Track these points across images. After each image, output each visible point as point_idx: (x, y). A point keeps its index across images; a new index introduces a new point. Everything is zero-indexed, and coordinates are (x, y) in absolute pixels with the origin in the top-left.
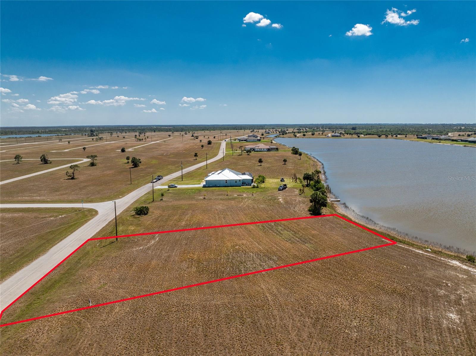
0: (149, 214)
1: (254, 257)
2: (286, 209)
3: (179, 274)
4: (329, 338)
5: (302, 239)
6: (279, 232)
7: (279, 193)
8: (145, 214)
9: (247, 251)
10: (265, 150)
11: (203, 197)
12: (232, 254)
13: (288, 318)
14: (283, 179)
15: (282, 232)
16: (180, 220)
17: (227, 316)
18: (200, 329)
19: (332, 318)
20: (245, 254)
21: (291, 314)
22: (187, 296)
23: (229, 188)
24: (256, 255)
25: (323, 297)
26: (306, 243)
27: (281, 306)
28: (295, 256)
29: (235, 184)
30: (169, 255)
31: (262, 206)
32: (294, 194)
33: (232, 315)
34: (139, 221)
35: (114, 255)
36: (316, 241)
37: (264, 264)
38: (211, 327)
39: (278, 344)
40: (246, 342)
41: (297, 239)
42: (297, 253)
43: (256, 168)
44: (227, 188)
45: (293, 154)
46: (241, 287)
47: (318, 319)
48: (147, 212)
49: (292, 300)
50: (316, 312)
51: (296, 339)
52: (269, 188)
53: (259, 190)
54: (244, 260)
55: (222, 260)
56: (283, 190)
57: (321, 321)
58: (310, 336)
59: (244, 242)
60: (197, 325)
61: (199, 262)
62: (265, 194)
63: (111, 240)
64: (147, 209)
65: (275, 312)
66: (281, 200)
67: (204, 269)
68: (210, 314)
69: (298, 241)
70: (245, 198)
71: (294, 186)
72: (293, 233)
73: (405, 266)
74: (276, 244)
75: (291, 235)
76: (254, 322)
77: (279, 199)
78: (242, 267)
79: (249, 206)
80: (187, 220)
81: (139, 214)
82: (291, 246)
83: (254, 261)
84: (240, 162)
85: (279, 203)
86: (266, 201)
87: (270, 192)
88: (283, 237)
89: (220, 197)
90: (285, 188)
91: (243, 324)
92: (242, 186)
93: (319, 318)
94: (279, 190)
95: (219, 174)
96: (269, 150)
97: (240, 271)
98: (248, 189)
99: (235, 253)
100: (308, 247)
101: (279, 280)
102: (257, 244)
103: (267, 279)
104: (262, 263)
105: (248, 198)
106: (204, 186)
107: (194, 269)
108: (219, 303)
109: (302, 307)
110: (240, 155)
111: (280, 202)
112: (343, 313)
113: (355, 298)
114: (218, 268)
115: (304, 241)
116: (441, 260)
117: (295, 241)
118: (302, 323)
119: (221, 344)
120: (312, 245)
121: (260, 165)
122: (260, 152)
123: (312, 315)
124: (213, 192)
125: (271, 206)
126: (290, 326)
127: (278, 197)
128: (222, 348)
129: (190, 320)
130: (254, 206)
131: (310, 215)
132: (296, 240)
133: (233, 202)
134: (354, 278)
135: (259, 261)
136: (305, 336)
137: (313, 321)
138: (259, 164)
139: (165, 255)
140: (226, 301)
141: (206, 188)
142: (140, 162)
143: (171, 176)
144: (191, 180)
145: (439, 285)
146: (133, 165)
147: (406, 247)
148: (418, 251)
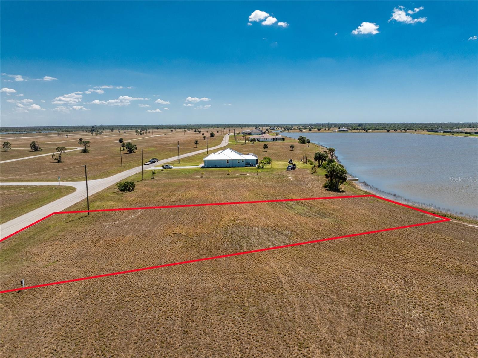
0: (135, 191)
1: (260, 231)
2: (297, 185)
3: (159, 251)
4: (381, 337)
5: (321, 213)
6: (291, 207)
7: (287, 172)
8: (130, 191)
9: (251, 225)
10: (270, 140)
11: (201, 176)
12: (231, 228)
13: (312, 306)
14: (291, 161)
15: (294, 207)
16: (170, 196)
17: (220, 304)
18: (178, 323)
19: (379, 306)
20: (248, 229)
21: (316, 301)
22: (164, 276)
24: (263, 230)
25: (360, 278)
26: (325, 217)
27: (300, 289)
28: (313, 231)
29: (238, 165)
30: (150, 229)
31: (268, 183)
32: (305, 173)
33: (227, 302)
34: (122, 196)
35: (79, 229)
36: (338, 215)
37: (273, 239)
38: (194, 318)
39: (300, 345)
40: (249, 343)
41: (314, 213)
42: (315, 227)
43: (261, 153)
45: (301, 143)
46: (242, 266)
47: (357, 309)
48: (133, 189)
49: (316, 282)
51: (328, 338)
52: (276, 168)
53: (265, 170)
54: (246, 235)
55: (218, 235)
56: (292, 169)
57: (364, 311)
58: (351, 333)
59: (247, 216)
60: (173, 316)
61: (187, 236)
62: (271, 174)
63: (83, 214)
64: (132, 184)
65: (293, 298)
66: (290, 178)
67: (194, 244)
68: (195, 301)
69: (315, 215)
70: (249, 177)
71: (304, 167)
72: (308, 207)
74: (287, 218)
75: (306, 209)
76: (261, 313)
77: (288, 177)
78: (244, 242)
80: (179, 196)
81: (123, 191)
82: (307, 220)
83: (259, 236)
84: (244, 149)
85: (289, 181)
86: (273, 179)
87: (277, 171)
88: (296, 212)
89: (220, 176)
90: (295, 168)
91: (244, 314)
92: (245, 166)
93: (360, 307)
94: (287, 170)
95: (219, 154)
96: (274, 140)
97: (241, 246)
99: (235, 228)
100: (328, 221)
101: (295, 257)
102: (263, 218)
103: (278, 256)
104: (270, 238)
106: (203, 167)
107: (180, 245)
108: (210, 285)
109: (332, 291)
110: (244, 144)
112: (394, 299)
113: (406, 279)
114: (212, 244)
115: (322, 216)
117: (311, 215)
118: (335, 313)
119: (208, 346)
120: (334, 220)
122: (265, 142)
123: (348, 303)
124: (212, 172)
125: (279, 183)
126: (317, 318)
127: (286, 175)
128: (210, 352)
129: (165, 309)
130: (259, 184)
131: (326, 191)
132: (313, 214)
133: (235, 180)
134: (397, 255)
135: (266, 236)
136: (342, 332)
137: (352, 310)
139: (144, 229)
140: (220, 282)
141: (205, 169)
142: (136, 148)
143: (168, 159)
144: (189, 163)
146: (128, 151)
147: (455, 221)
148: (471, 225)
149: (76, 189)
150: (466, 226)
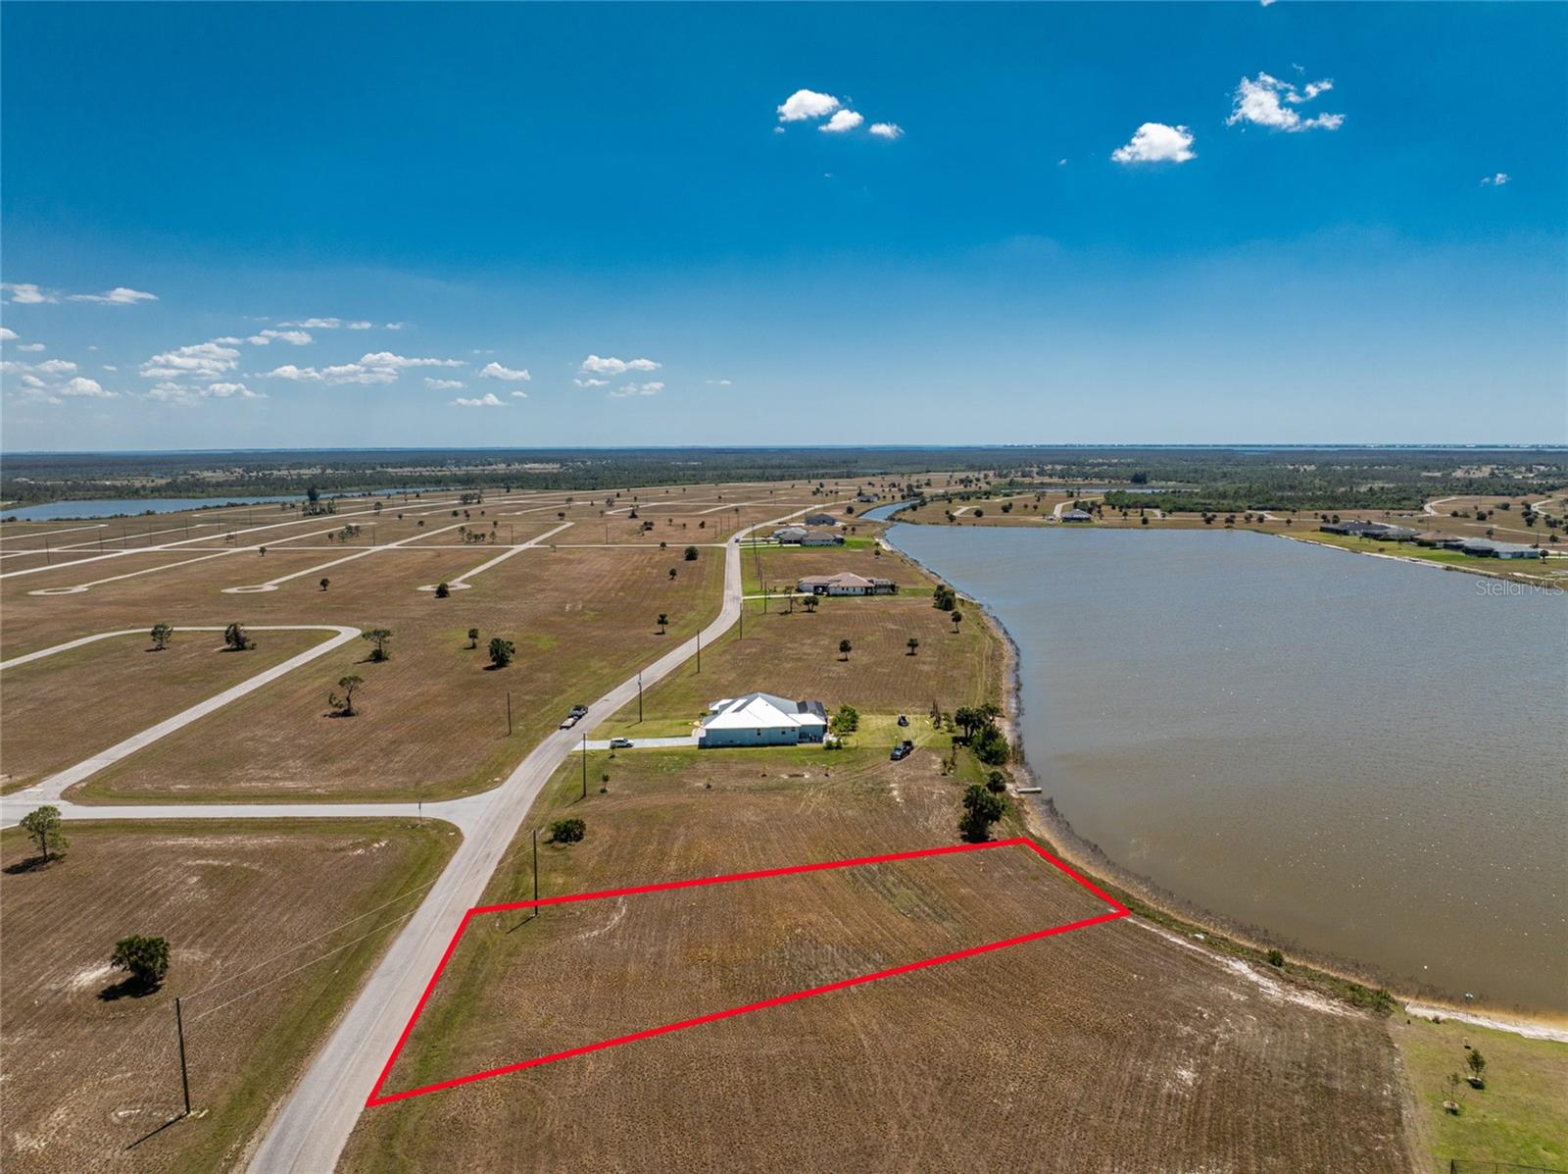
0: (585, 838)
1: (836, 954)
2: (907, 821)
3: (690, 995)
5: (938, 910)
6: (889, 891)
7: (892, 769)
8: (579, 838)
9: (821, 939)
10: (858, 591)
11: (705, 781)
12: (789, 947)
13: (896, 1079)
14: (903, 718)
15: (894, 890)
16: (662, 856)
17: (790, 1076)
18: (747, 1100)
19: (974, 1078)
20: (816, 948)
21: (903, 1072)
22: (712, 1039)
23: (767, 751)
24: (840, 951)
25: (964, 1040)
26: (944, 920)
29: (782, 739)
30: (660, 951)
31: (850, 812)
32: (928, 774)
33: (798, 1075)
34: (568, 857)
35: (542, 950)
36: (967, 914)
37: (856, 971)
38: (764, 1094)
39: (878, 1121)
40: (826, 1120)
41: (926, 909)
42: (923, 945)
43: (834, 668)
44: (760, 749)
45: (939, 607)
46: (811, 1021)
47: (948, 1082)
48: (581, 834)
49: (907, 1046)
50: (948, 1068)
51: (908, 1114)
52: (867, 748)
53: (843, 756)
54: (814, 963)
55: (771, 962)
56: (902, 757)
57: (954, 1084)
59: (813, 917)
60: (739, 1093)
61: (724, 966)
62: (857, 772)
63: (524, 911)
64: (581, 825)
65: (876, 1069)
66: (895, 793)
67: (737, 982)
68: (761, 1074)
69: (928, 915)
70: (810, 785)
71: (931, 740)
72: (920, 892)
73: (1135, 976)
74: (880, 922)
75: (914, 897)
76: (838, 1087)
77: (891, 790)
78: (811, 977)
79: (818, 814)
80: (679, 856)
81: (564, 841)
82: (913, 926)
83: (835, 965)
84: (789, 645)
85: (891, 804)
86: (860, 797)
87: (869, 764)
88: (896, 904)
89: (748, 782)
90: (908, 752)
91: (819, 1089)
92: (800, 742)
93: (952, 1080)
94: (892, 759)
95: (738, 710)
96: (868, 592)
97: (808, 986)
98: (815, 752)
99: (795, 947)
100: (947, 928)
101: (885, 1006)
102: (840, 923)
104: (851, 970)
105: (816, 784)
106: (703, 744)
107: (716, 984)
108: (773, 1052)
109: (924, 1060)
110: (786, 613)
111: (893, 798)
112: (995, 1070)
113: (1022, 1042)
114: (764, 982)
115: (940, 916)
116: (1213, 961)
117: (922, 914)
118: (921, 1087)
119: (785, 1123)
120: (957, 926)
121: (844, 657)
122: (844, 599)
123: (939, 1074)
125: (871, 811)
126: (900, 1093)
127: (889, 783)
128: (788, 1129)
129: (727, 1085)
130: (830, 813)
131: (959, 843)
132: (924, 912)
133: (780, 798)
134: (1028, 1002)
135: (845, 964)
136: (924, 1109)
137: (941, 1083)
138: (842, 655)
139: (651, 951)
140: (786, 1048)
141: (708, 750)
142: (513, 651)
143: (607, 700)
144: (665, 718)
145: (1184, 1017)
146: (494, 660)
147: (1153, 930)
148: (1174, 940)
149: (458, 829)
150: (1164, 943)
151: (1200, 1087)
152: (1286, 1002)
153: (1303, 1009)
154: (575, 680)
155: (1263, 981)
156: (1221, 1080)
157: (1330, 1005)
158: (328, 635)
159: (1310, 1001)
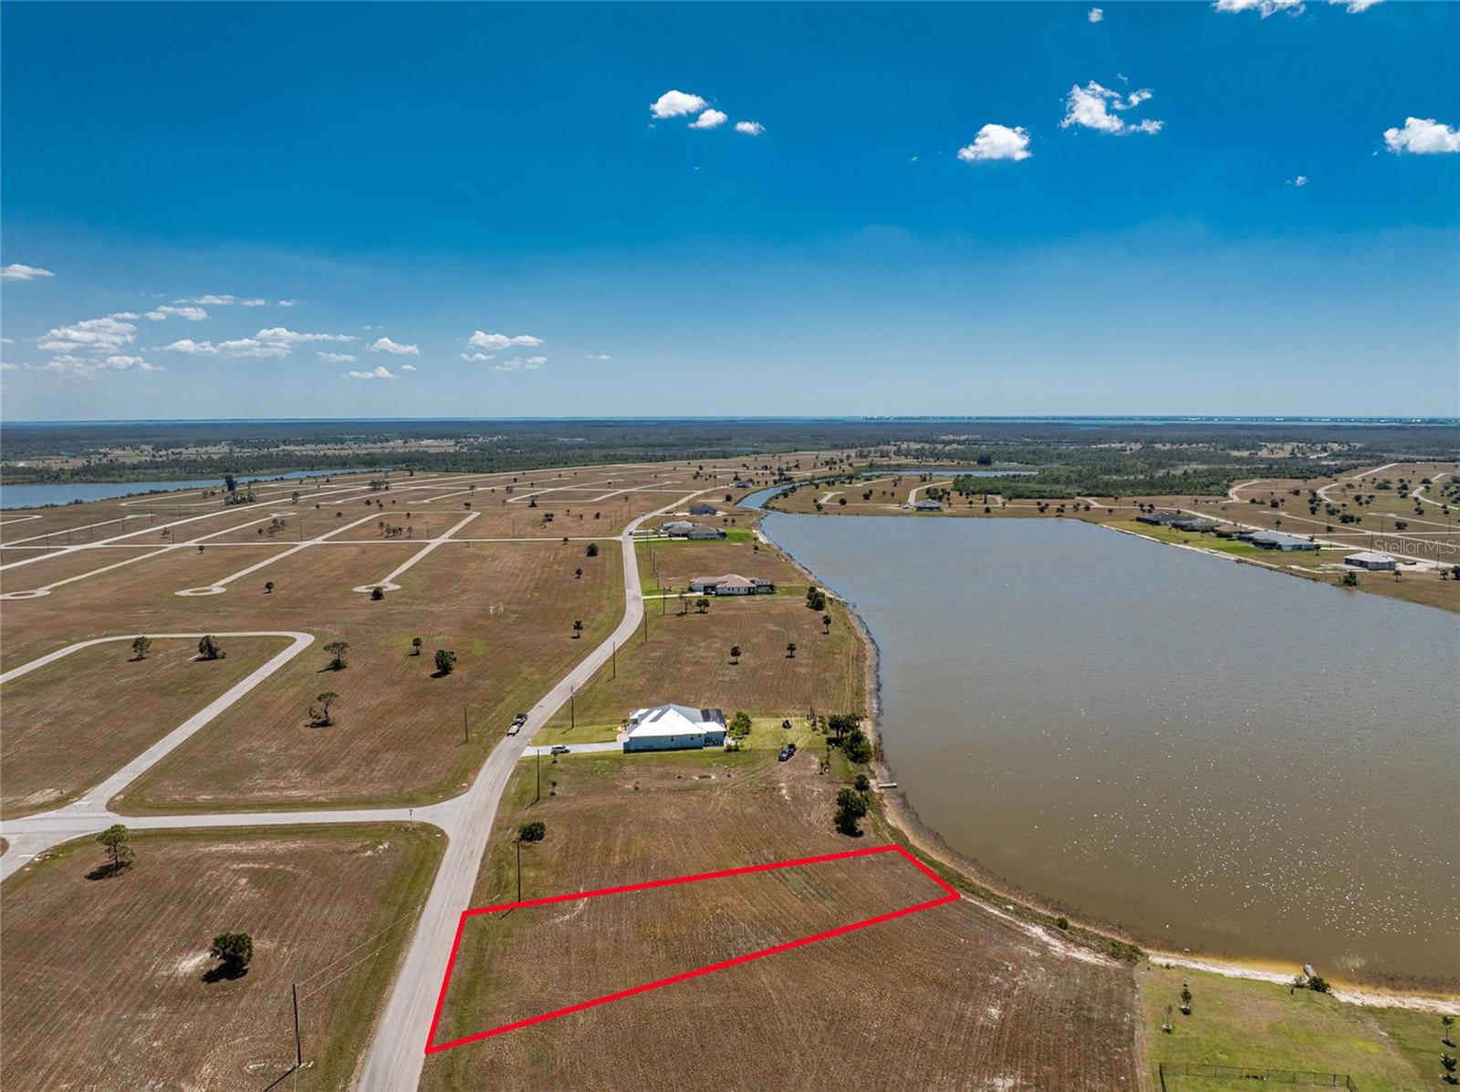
0: (545, 837)
1: (747, 929)
2: (794, 817)
3: (644, 964)
5: (821, 891)
6: (783, 876)
7: (780, 769)
8: (541, 837)
9: (736, 917)
10: (743, 589)
11: (634, 782)
12: (712, 924)
14: (787, 722)
15: (787, 876)
19: (850, 1019)
20: (733, 925)
23: (680, 754)
24: (750, 926)
26: (824, 899)
29: (690, 743)
30: (618, 930)
31: (749, 809)
32: (808, 773)
34: (535, 853)
35: (530, 932)
36: (841, 893)
37: (763, 941)
38: (706, 1035)
39: (786, 1051)
41: (812, 890)
42: (810, 919)
43: (728, 671)
44: (673, 752)
45: (812, 608)
47: (833, 1022)
48: (542, 834)
50: (831, 1012)
51: (806, 1045)
52: (759, 750)
53: (742, 758)
54: (732, 936)
55: (700, 937)
56: (787, 758)
57: (836, 1023)
59: (729, 900)
60: (688, 1035)
61: (666, 941)
62: (753, 773)
64: (542, 826)
65: (781, 1015)
66: (784, 791)
67: (677, 953)
69: (813, 896)
70: (716, 785)
71: (810, 741)
72: (807, 876)
73: (962, 940)
74: (778, 902)
75: (803, 883)
77: (781, 788)
78: (731, 948)
79: (724, 811)
80: (621, 851)
81: (530, 840)
82: (803, 905)
83: (747, 938)
84: (687, 648)
85: (781, 802)
86: (757, 796)
87: (762, 764)
88: (789, 887)
89: (667, 783)
90: (792, 754)
92: (705, 746)
95: (655, 720)
96: (751, 589)
97: (729, 954)
98: (717, 754)
99: (717, 923)
100: (828, 907)
102: (749, 904)
103: (768, 966)
104: (759, 941)
105: (722, 785)
106: (628, 749)
107: (662, 955)
108: (709, 1005)
110: (683, 613)
111: (783, 796)
114: (697, 952)
115: (822, 896)
116: (1019, 926)
117: (808, 895)
118: (814, 1026)
120: (834, 903)
121: (735, 661)
122: (732, 598)
123: (825, 1017)
125: (766, 808)
126: (800, 1031)
127: (778, 782)
130: (735, 811)
131: (834, 834)
132: (810, 893)
133: (694, 798)
134: (887, 962)
135: (754, 936)
136: (816, 1041)
137: (827, 1023)
138: (733, 657)
139: (611, 931)
141: (632, 754)
142: (455, 660)
143: (540, 706)
144: (592, 723)
145: (995, 970)
146: (438, 668)
147: (977, 903)
148: (991, 911)
149: (442, 830)
150: (985, 914)
151: (1003, 1020)
152: (1067, 956)
153: (1077, 962)
154: (511, 687)
155: (1053, 941)
156: (1017, 1015)
157: (1097, 957)
158: (287, 641)
159: (1083, 955)
